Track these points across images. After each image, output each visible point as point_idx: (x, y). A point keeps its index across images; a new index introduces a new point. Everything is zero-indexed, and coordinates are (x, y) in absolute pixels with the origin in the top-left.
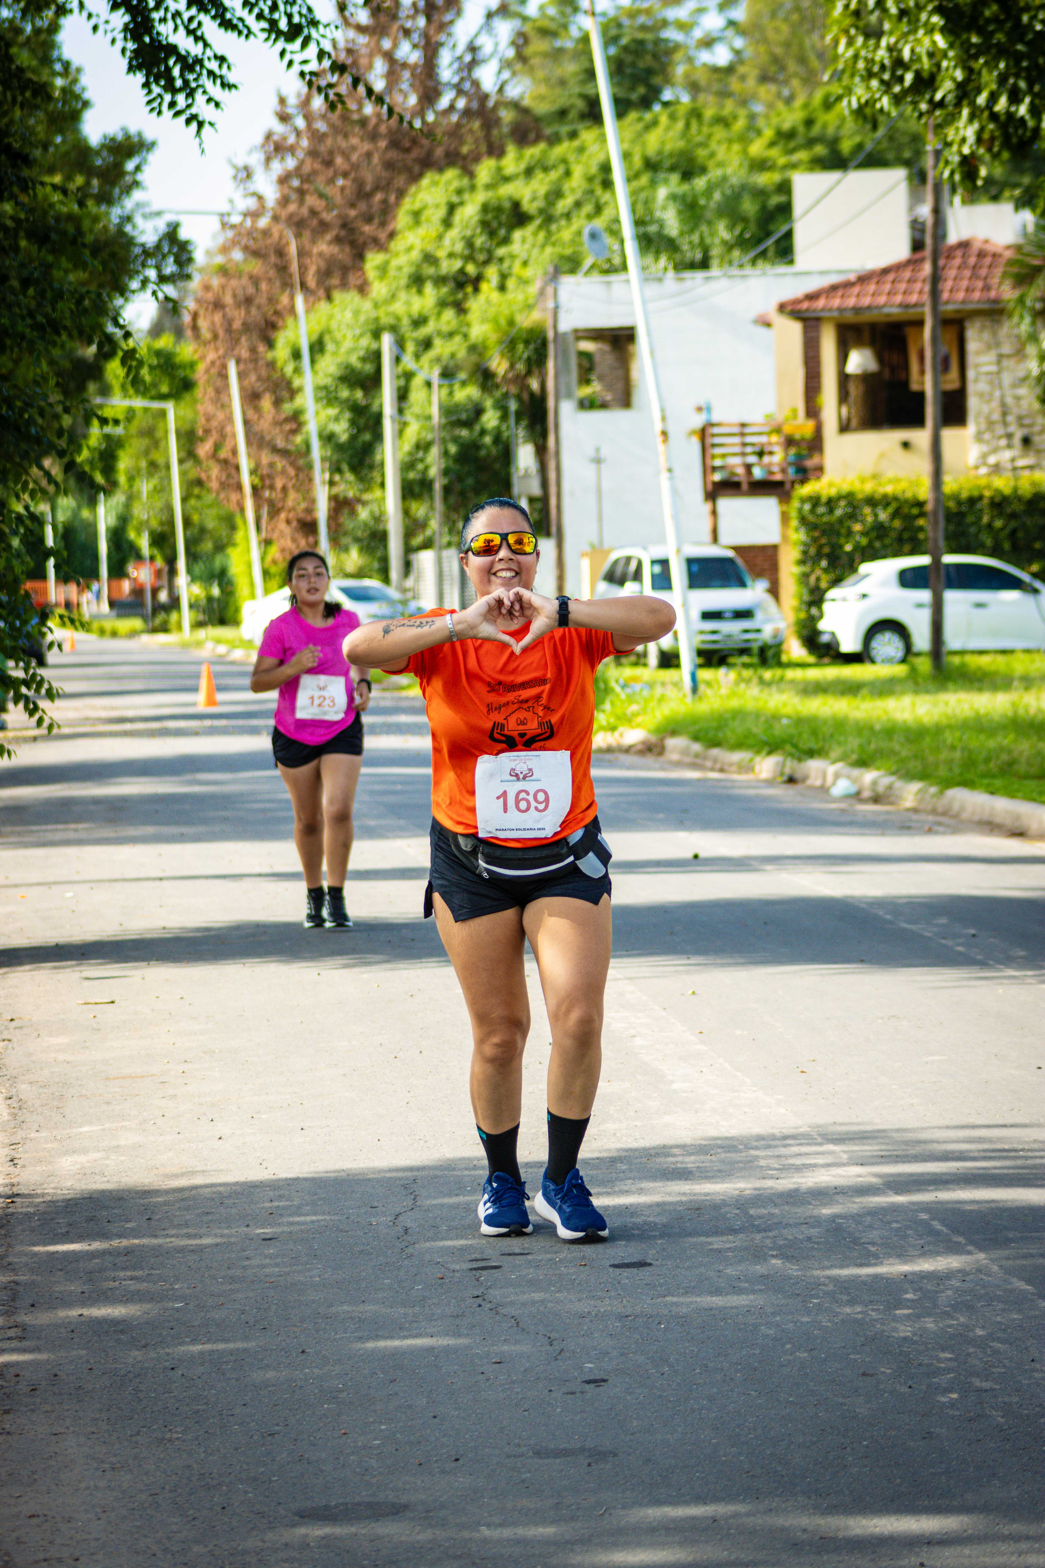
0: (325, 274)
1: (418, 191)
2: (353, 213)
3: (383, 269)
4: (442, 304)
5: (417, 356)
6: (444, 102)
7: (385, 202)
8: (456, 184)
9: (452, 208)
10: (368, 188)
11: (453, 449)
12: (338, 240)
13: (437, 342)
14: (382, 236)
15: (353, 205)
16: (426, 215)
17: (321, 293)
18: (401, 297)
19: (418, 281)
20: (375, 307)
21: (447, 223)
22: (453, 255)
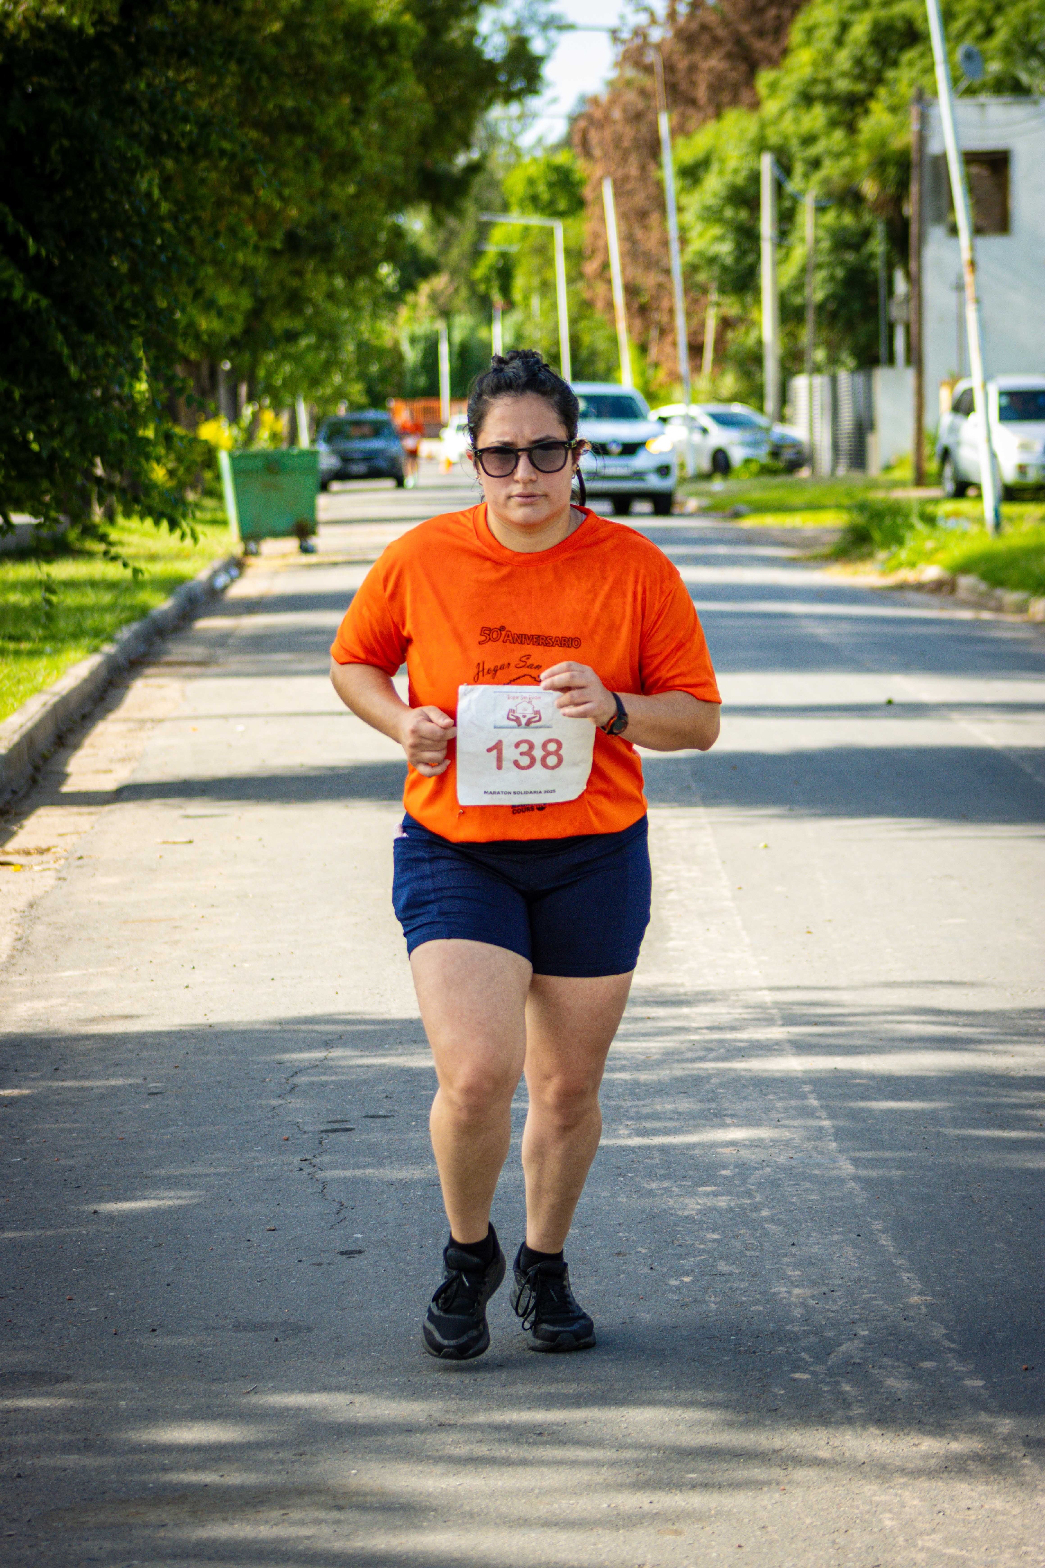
0: (715, 89)
1: (811, 9)
2: (746, 28)
3: (773, 87)
4: (833, 123)
5: (806, 176)
7: (778, 17)
9: (845, 26)
11: (840, 273)
12: (729, 56)
13: (827, 163)
14: (775, 51)
15: (745, 20)
16: (818, 33)
17: (710, 111)
18: (789, 116)
19: (806, 99)
20: (763, 126)
21: (839, 41)
22: (843, 75)
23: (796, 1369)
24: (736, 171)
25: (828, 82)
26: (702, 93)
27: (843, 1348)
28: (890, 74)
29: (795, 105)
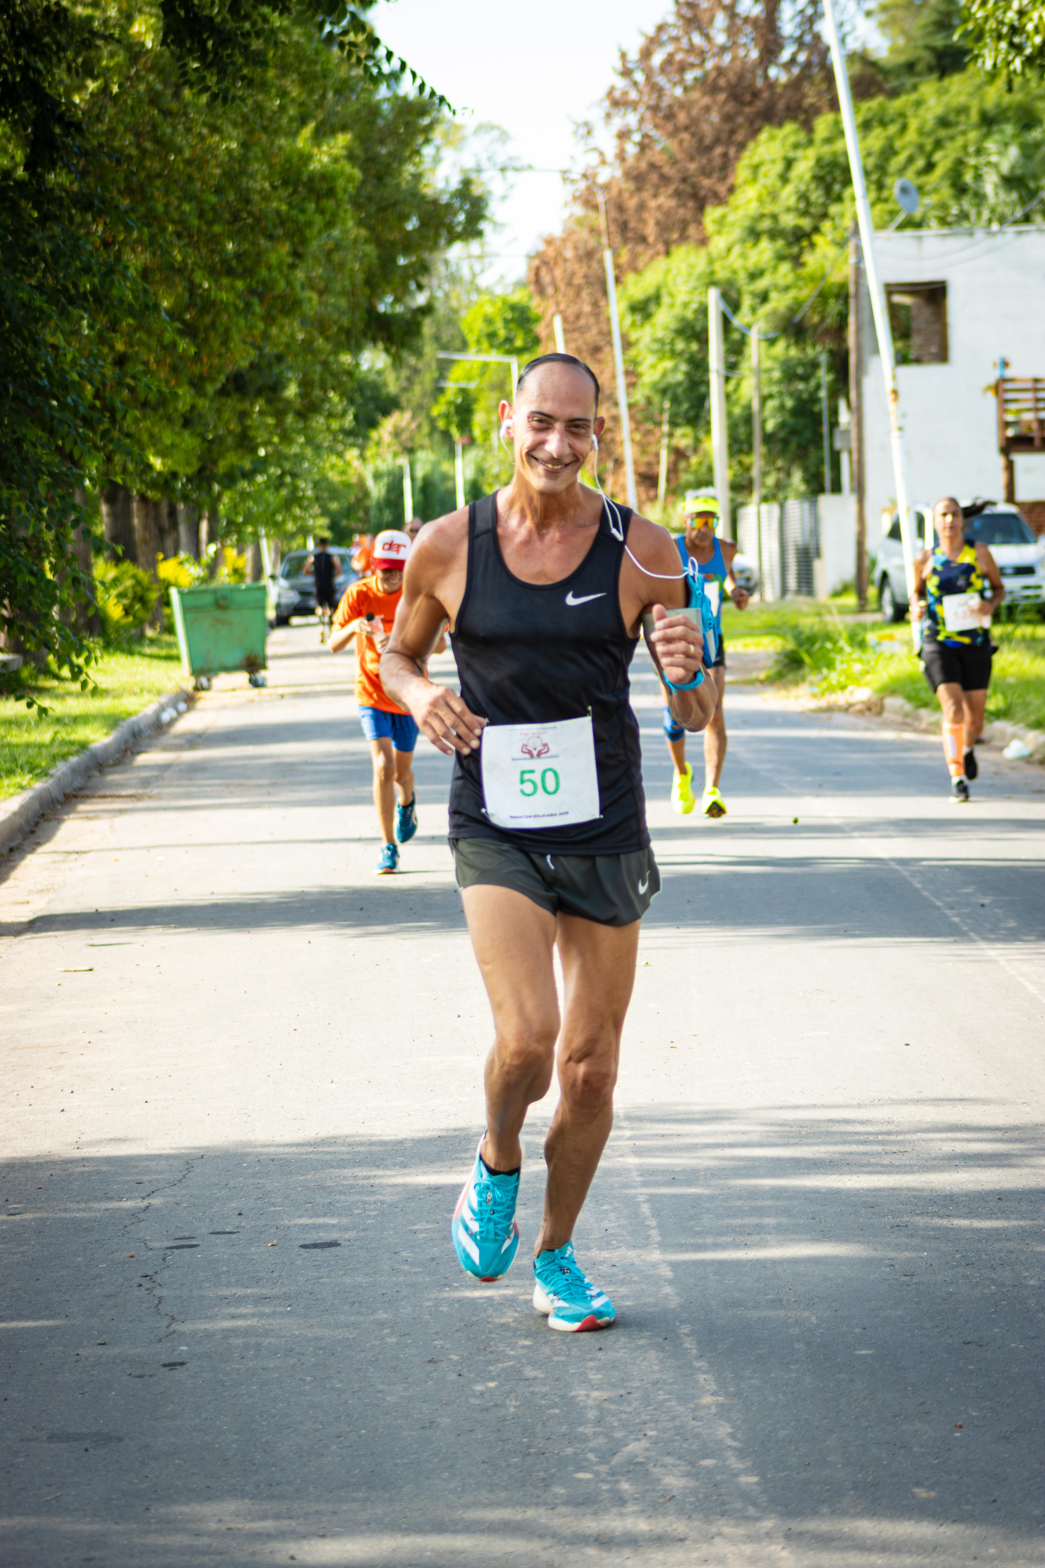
0: (663, 227)
1: (757, 146)
2: (692, 167)
3: (721, 222)
4: (781, 258)
5: (754, 310)
6: (786, 55)
7: (725, 155)
8: (792, 139)
9: (789, 163)
10: (708, 141)
11: (789, 403)
12: (677, 194)
13: (774, 295)
14: (722, 189)
15: (692, 159)
16: (763, 170)
17: (660, 247)
18: (736, 250)
19: (754, 234)
20: (711, 261)
21: (784, 178)
22: (788, 210)
23: (580, 1469)
24: (686, 305)
25: (775, 217)
26: (651, 231)
27: (630, 1448)
28: (834, 209)
29: (743, 241)
